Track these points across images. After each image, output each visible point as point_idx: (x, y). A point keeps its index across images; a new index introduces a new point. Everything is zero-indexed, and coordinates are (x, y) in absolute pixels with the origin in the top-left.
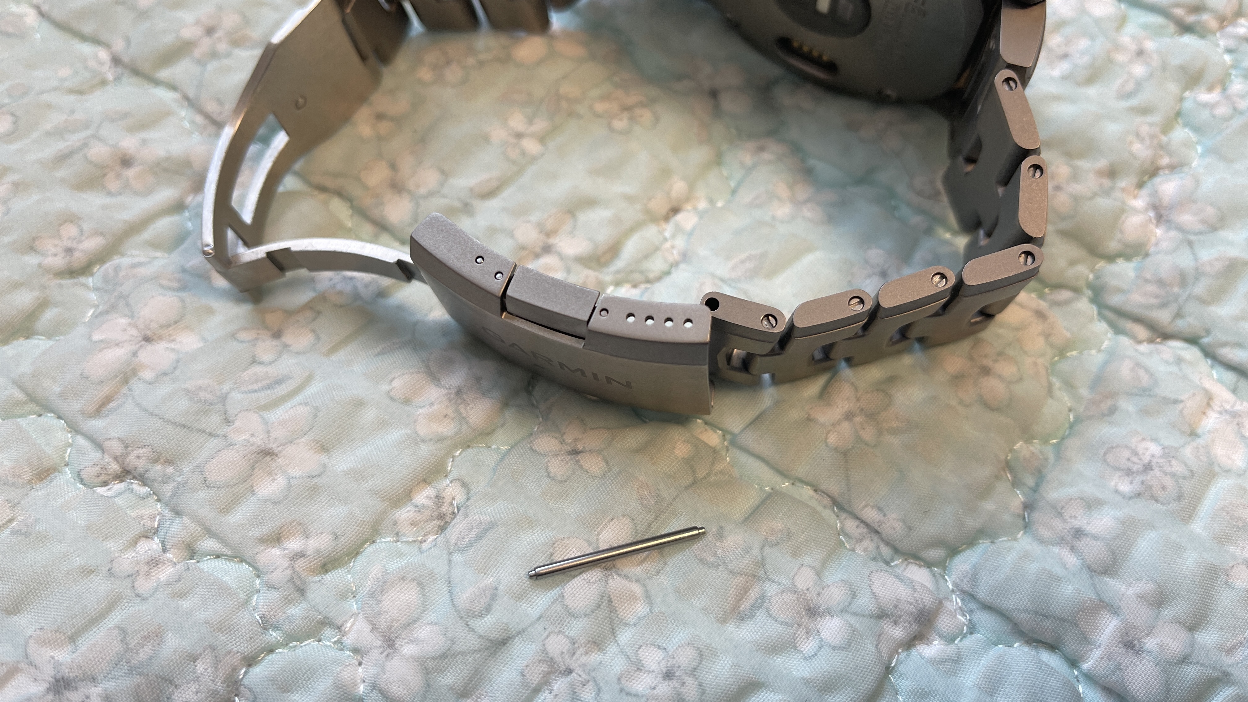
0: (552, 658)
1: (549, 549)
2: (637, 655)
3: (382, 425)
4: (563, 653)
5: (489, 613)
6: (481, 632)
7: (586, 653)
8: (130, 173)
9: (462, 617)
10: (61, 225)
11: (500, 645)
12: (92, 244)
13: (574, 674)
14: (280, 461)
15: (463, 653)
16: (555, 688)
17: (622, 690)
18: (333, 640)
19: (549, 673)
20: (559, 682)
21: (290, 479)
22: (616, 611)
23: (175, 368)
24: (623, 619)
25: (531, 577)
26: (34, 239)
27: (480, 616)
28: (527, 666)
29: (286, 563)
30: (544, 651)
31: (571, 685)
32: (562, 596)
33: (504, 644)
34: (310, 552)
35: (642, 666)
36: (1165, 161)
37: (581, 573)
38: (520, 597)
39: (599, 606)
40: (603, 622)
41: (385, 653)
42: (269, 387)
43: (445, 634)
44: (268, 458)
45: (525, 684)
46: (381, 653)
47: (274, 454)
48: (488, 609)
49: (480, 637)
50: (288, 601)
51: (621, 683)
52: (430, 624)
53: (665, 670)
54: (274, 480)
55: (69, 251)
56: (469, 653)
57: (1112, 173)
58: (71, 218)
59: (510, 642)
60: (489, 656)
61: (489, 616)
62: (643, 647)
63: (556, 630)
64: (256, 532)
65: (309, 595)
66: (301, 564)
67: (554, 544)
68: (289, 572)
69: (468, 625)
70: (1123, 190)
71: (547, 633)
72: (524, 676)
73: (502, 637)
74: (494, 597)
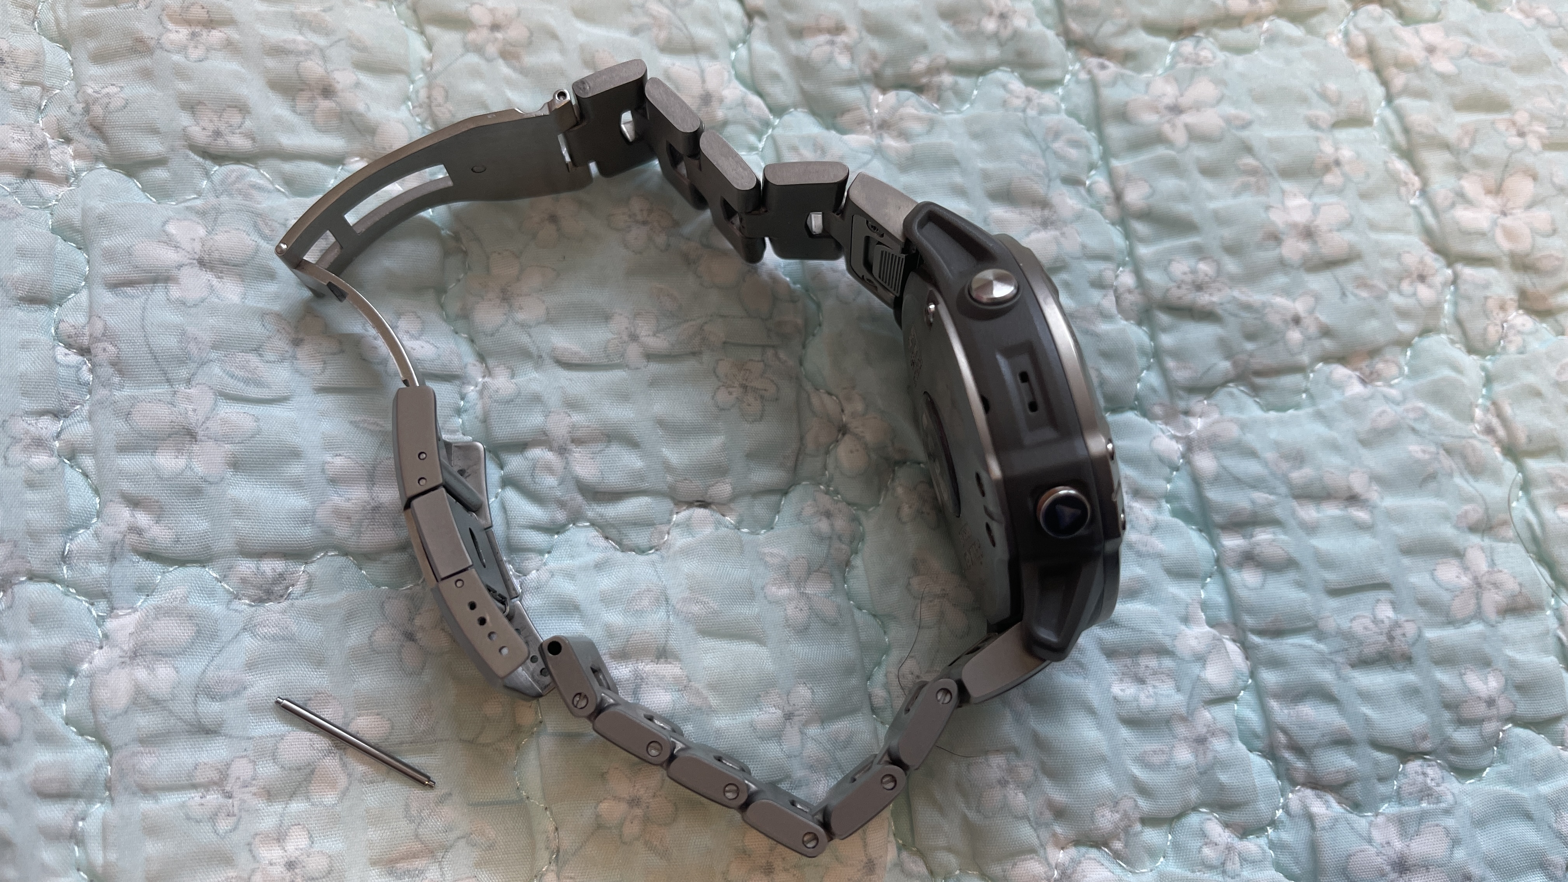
0: (227, 775)
1: (312, 694)
2: (289, 828)
3: (297, 484)
4: (239, 778)
5: (221, 701)
6: (200, 709)
7: (255, 794)
8: (325, 104)
9: (198, 687)
10: (229, 107)
11: (203, 731)
12: (240, 142)
13: (231, 801)
14: (196, 448)
15: (171, 712)
16: (208, 797)
17: (249, 844)
18: (100, 614)
19: (215, 783)
20: (215, 796)
21: (189, 467)
22: (310, 782)
23: (195, 305)
24: (309, 792)
25: (277, 702)
26: (200, 103)
27: (212, 698)
28: (205, 764)
29: (123, 527)
30: (228, 765)
31: (220, 808)
32: (282, 737)
33: (207, 733)
34: (147, 535)
35: (283, 840)
36: (1118, 845)
37: (315, 732)
38: (255, 709)
39: (299, 769)
40: (290, 783)
41: (123, 660)
42: (247, 381)
43: (174, 688)
44: (188, 438)
45: (190, 775)
46: (120, 657)
47: (195, 438)
48: (223, 698)
49: (196, 713)
50: (98, 558)
51: (254, 839)
52: (174, 667)
53: (293, 859)
54: (177, 457)
55: (217, 134)
56: (176, 716)
57: (1060, 813)
58: (243, 109)
59: (212, 735)
60: (187, 732)
61: (217, 704)
62: (300, 827)
63: (252, 758)
64: (126, 486)
65: (116, 566)
66: (133, 538)
67: (319, 694)
68: (119, 536)
69: (196, 696)
70: (1054, 835)
71: (245, 753)
72: (196, 768)
73: (210, 727)
74: (236, 694)
